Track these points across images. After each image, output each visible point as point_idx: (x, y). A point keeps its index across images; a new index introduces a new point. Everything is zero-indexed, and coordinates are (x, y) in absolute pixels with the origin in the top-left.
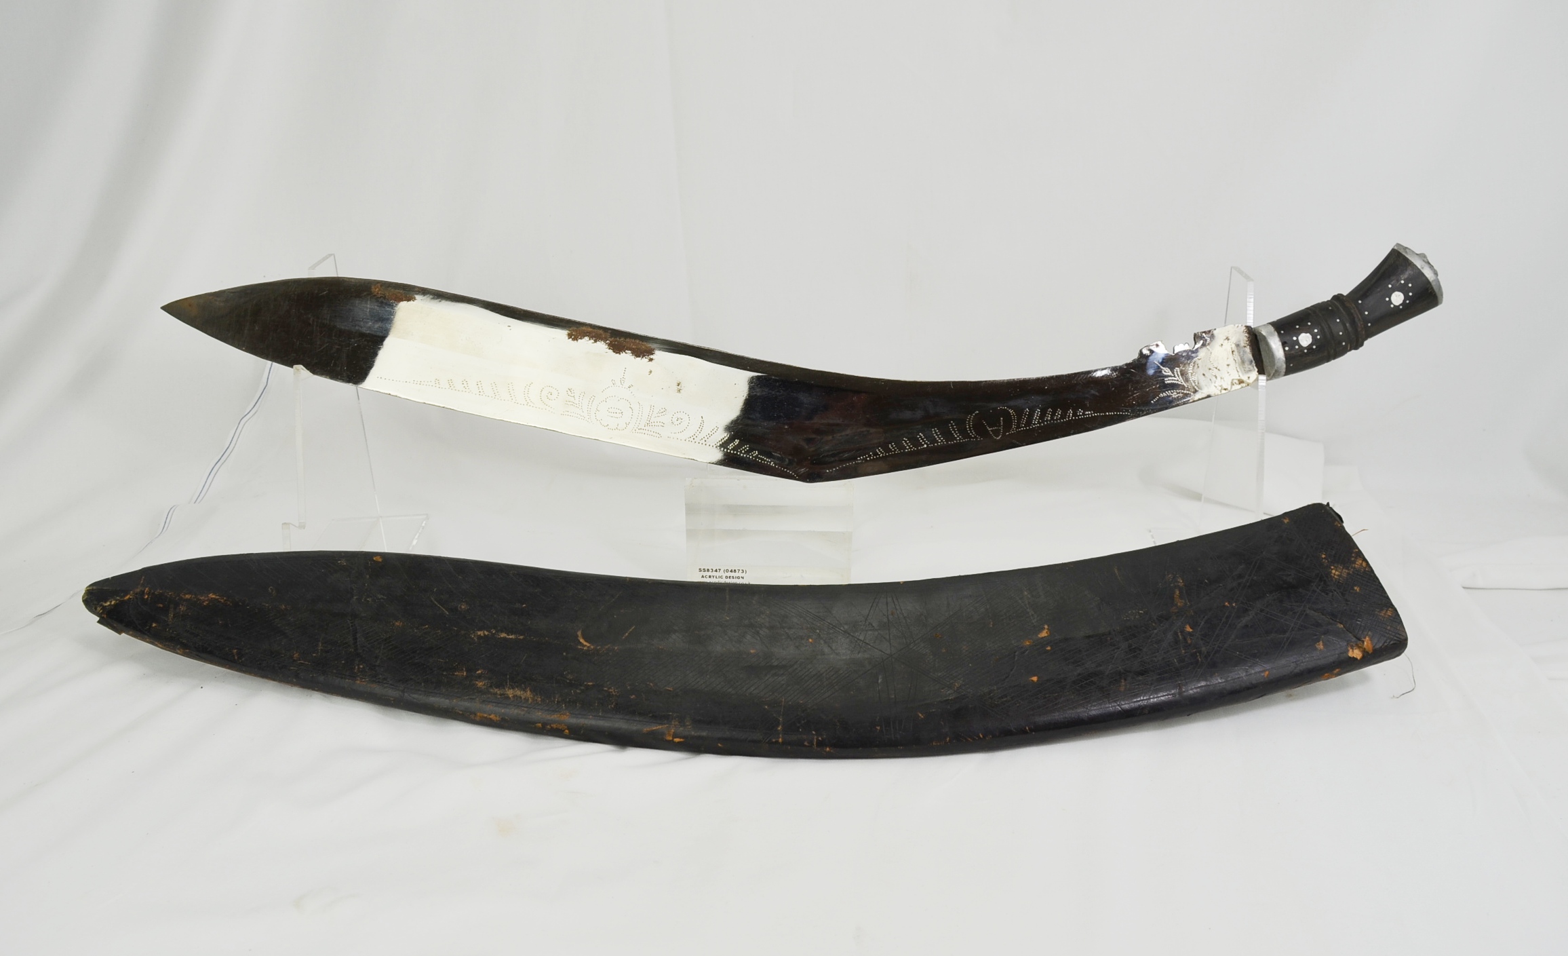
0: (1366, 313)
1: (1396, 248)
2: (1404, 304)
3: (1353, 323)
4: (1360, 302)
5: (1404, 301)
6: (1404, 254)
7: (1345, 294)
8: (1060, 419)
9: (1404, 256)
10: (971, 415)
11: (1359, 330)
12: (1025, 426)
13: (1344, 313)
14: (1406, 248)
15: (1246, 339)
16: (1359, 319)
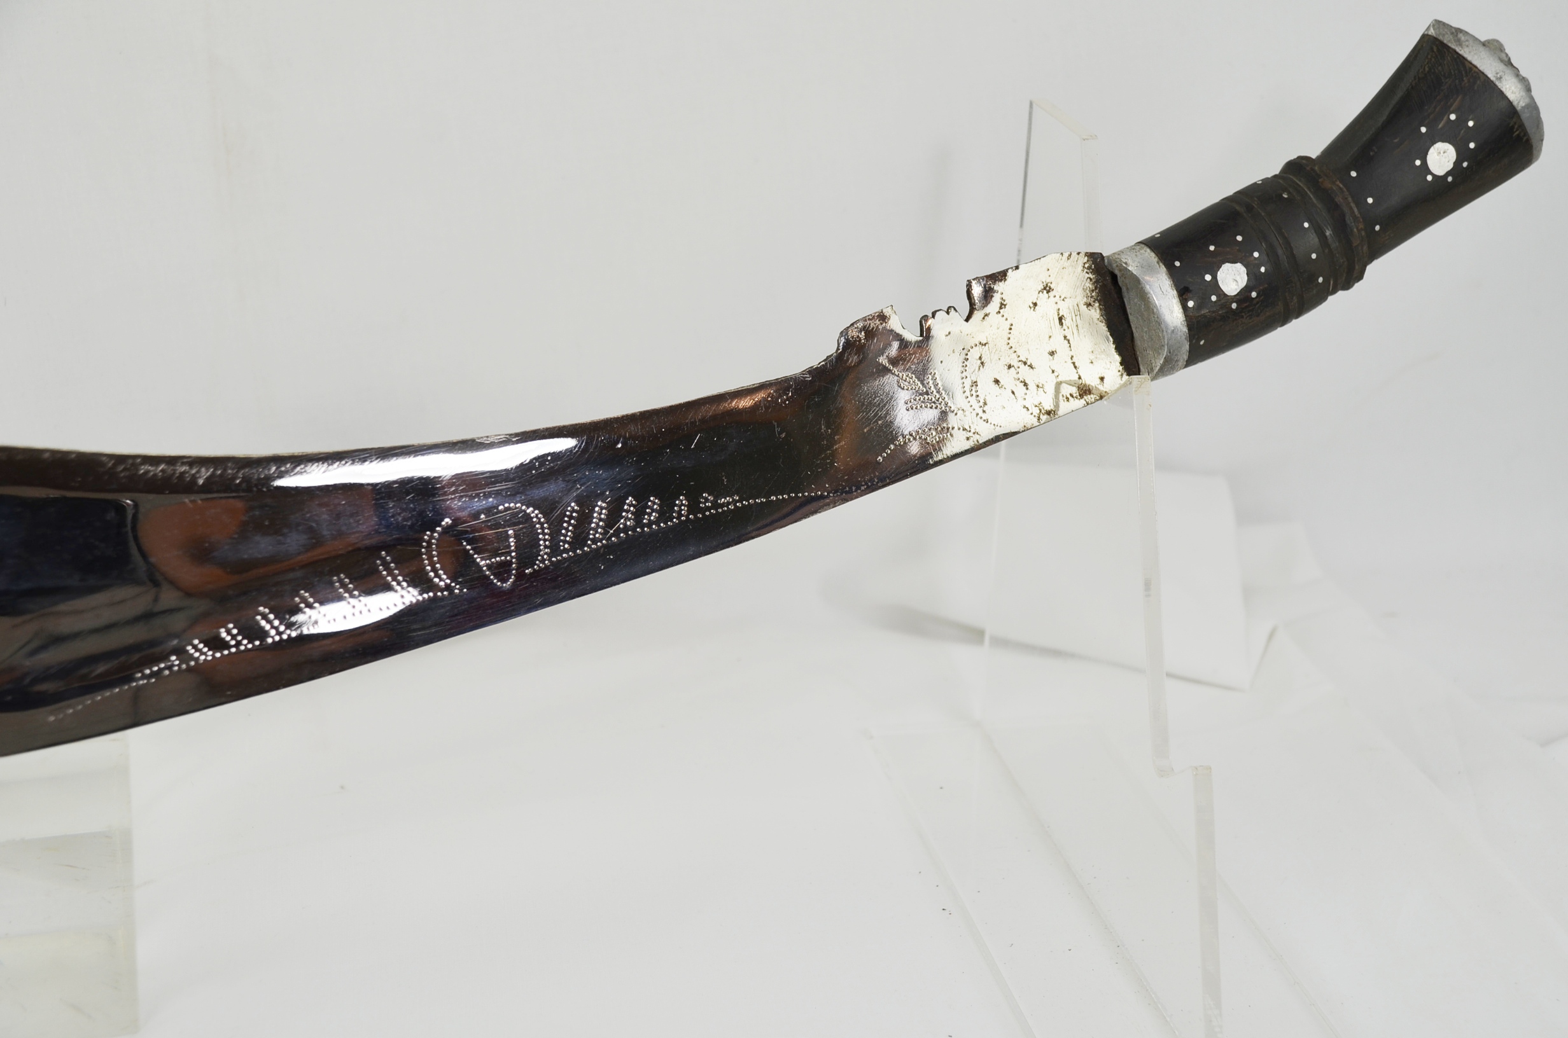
0: (1370, 200)
1: (1432, 32)
2: (1456, 170)
3: (1341, 228)
4: (1354, 174)
5: (1457, 163)
6: (1453, 46)
7: (1314, 157)
8: (657, 522)
9: (1455, 51)
10: (433, 531)
11: (1355, 243)
12: (573, 548)
13: (1319, 206)
14: (1459, 31)
15: (1089, 285)
16: (1355, 218)
